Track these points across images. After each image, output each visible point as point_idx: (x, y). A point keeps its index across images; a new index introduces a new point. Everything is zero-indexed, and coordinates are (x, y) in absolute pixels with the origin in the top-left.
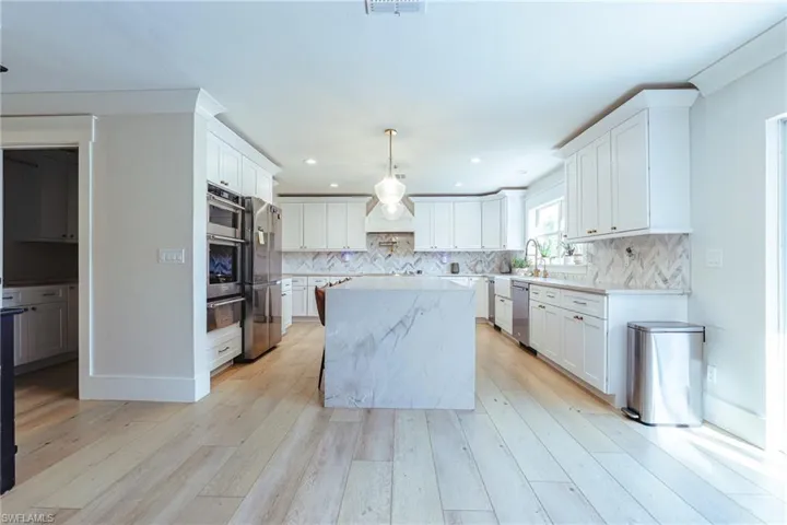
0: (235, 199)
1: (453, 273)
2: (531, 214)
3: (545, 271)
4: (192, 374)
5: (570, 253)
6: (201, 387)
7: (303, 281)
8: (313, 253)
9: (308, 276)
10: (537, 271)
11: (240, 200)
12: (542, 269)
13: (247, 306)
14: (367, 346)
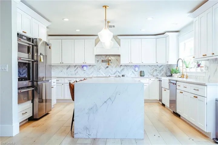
0: (29, 39)
1: (141, 76)
2: (181, 45)
3: (187, 75)
4: (12, 123)
5: (199, 66)
6: (15, 130)
7: (61, 81)
8: (67, 66)
9: (64, 78)
10: (183, 75)
11: (31, 40)
12: (185, 74)
13: (35, 92)
14: (93, 110)
